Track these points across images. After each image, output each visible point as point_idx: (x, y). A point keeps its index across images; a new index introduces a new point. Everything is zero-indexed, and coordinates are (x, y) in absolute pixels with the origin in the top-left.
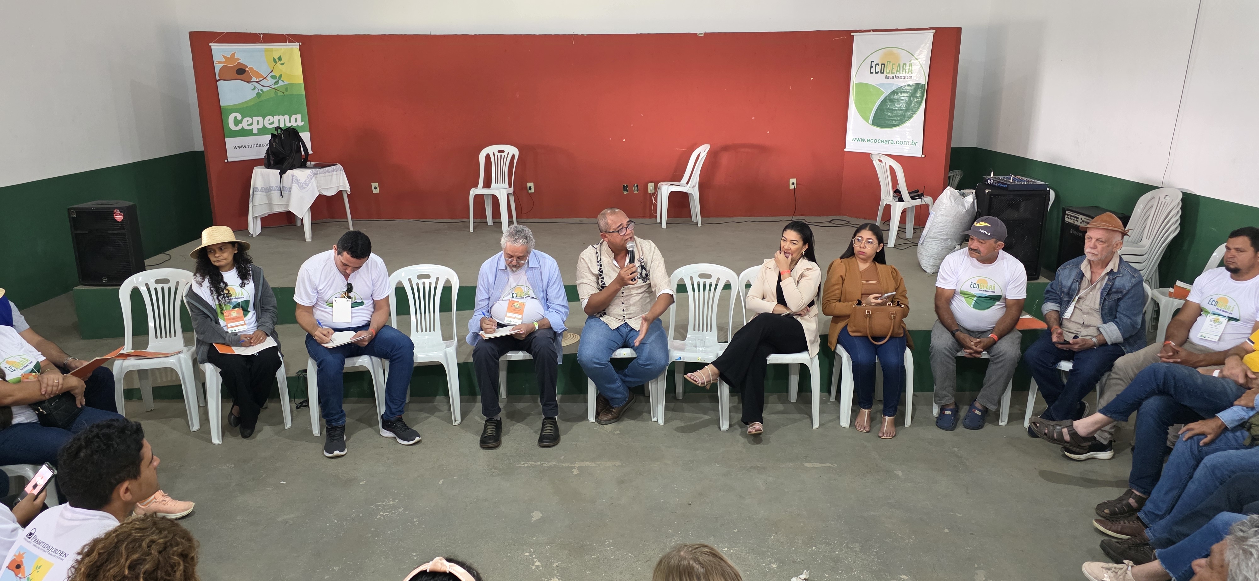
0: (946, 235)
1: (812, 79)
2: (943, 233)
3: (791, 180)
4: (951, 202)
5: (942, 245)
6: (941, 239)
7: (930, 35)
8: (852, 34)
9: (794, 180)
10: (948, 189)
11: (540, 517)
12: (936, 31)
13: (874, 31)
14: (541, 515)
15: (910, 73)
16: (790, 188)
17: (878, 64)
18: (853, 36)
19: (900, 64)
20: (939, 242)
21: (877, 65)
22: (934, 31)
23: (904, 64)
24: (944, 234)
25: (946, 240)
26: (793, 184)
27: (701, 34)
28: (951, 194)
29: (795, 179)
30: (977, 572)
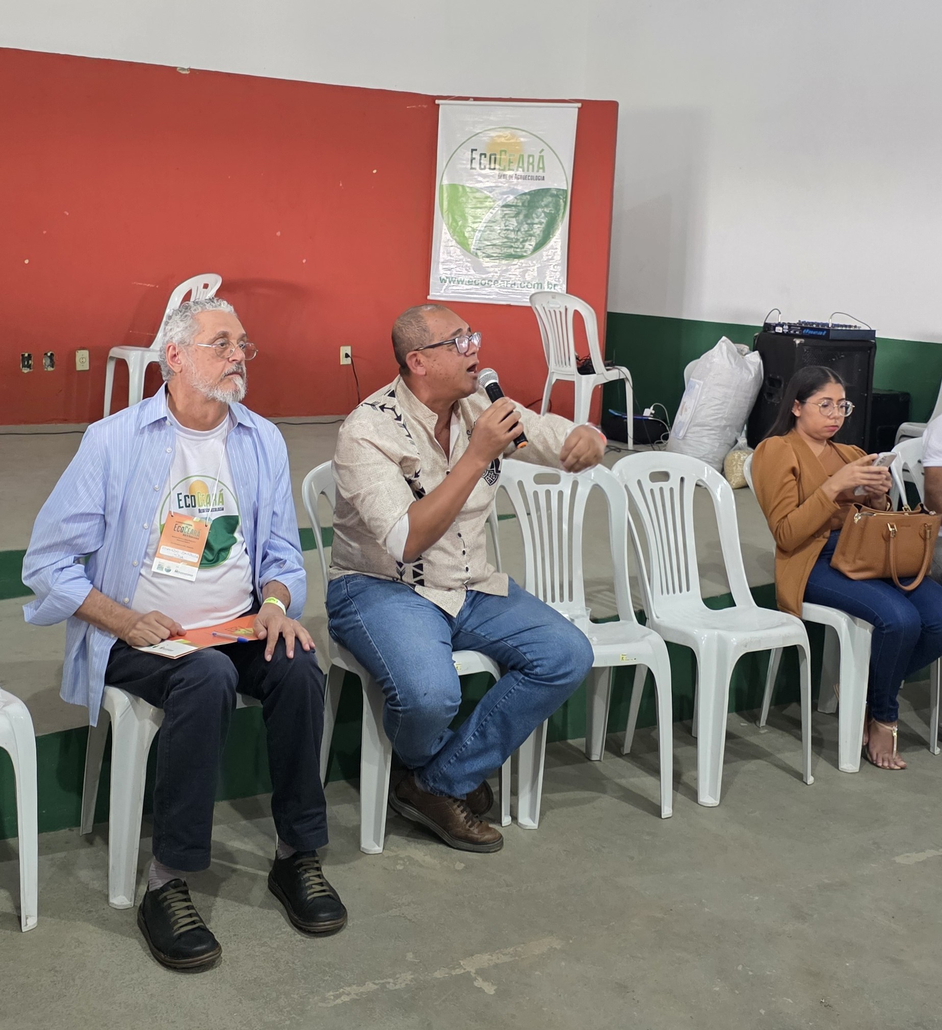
0: (725, 419)
1: (375, 171)
2: (720, 415)
3: (342, 348)
4: (730, 362)
5: (719, 436)
6: (717, 427)
7: (573, 111)
8: (437, 102)
9: (346, 350)
10: (723, 342)
12: (582, 106)
13: (476, 99)
15: (541, 171)
16: (341, 364)
17: (485, 155)
18: (438, 105)
19: (523, 156)
20: (713, 432)
21: (483, 156)
22: (579, 105)
23: (529, 156)
24: (722, 417)
25: (725, 427)
26: (347, 356)
27: (183, 69)
28: (729, 349)
29: (349, 348)
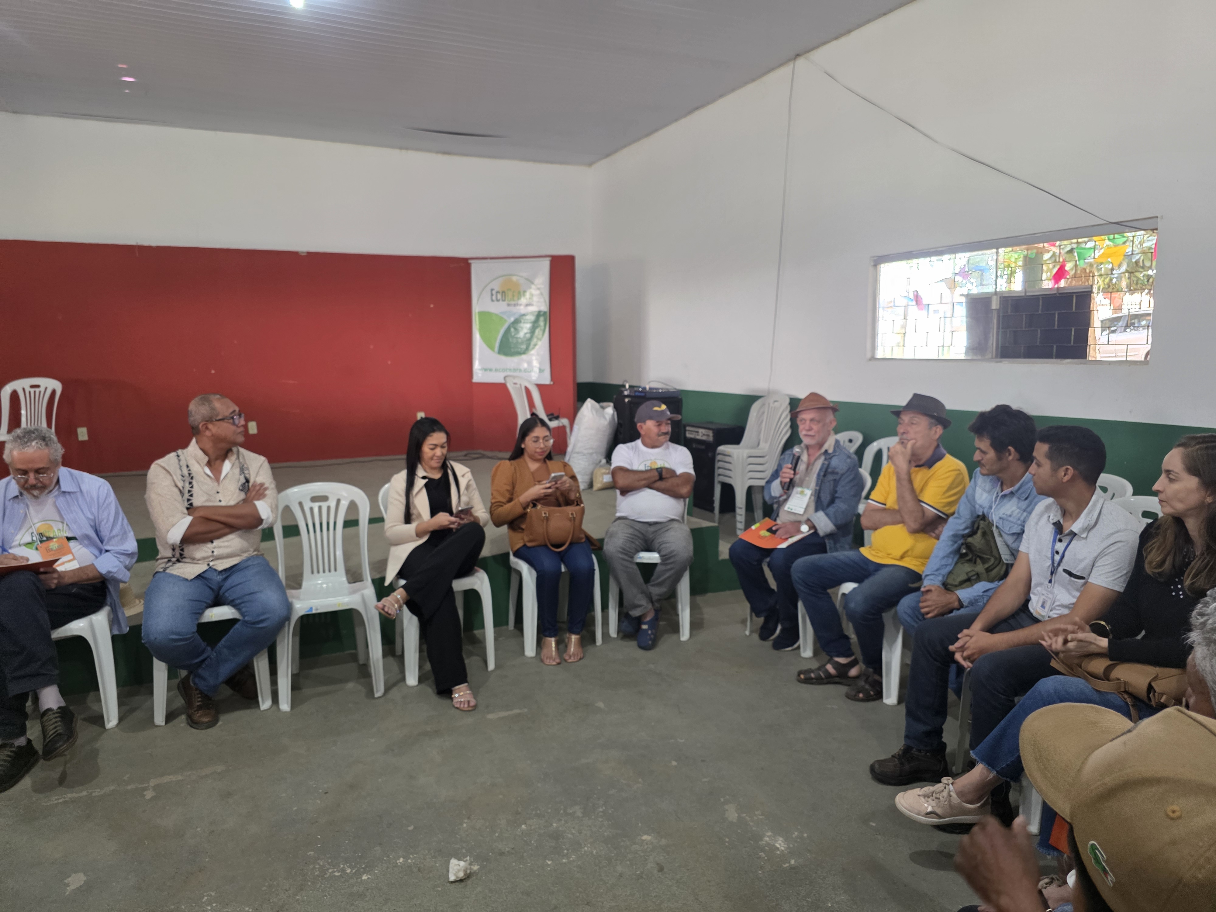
1: (432, 306)
4: (591, 416)
7: (546, 263)
8: (469, 261)
10: (587, 402)
11: (83, 883)
12: (552, 259)
13: (491, 258)
14: (85, 878)
15: (531, 300)
18: (471, 263)
19: (520, 291)
21: (498, 293)
23: (524, 291)
28: (592, 406)
30: (726, 807)
